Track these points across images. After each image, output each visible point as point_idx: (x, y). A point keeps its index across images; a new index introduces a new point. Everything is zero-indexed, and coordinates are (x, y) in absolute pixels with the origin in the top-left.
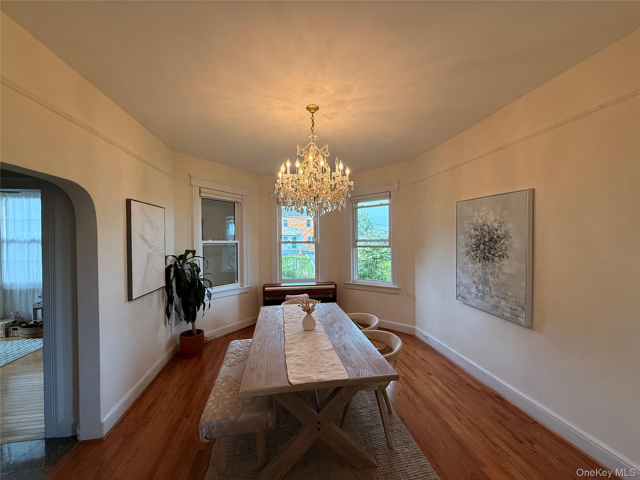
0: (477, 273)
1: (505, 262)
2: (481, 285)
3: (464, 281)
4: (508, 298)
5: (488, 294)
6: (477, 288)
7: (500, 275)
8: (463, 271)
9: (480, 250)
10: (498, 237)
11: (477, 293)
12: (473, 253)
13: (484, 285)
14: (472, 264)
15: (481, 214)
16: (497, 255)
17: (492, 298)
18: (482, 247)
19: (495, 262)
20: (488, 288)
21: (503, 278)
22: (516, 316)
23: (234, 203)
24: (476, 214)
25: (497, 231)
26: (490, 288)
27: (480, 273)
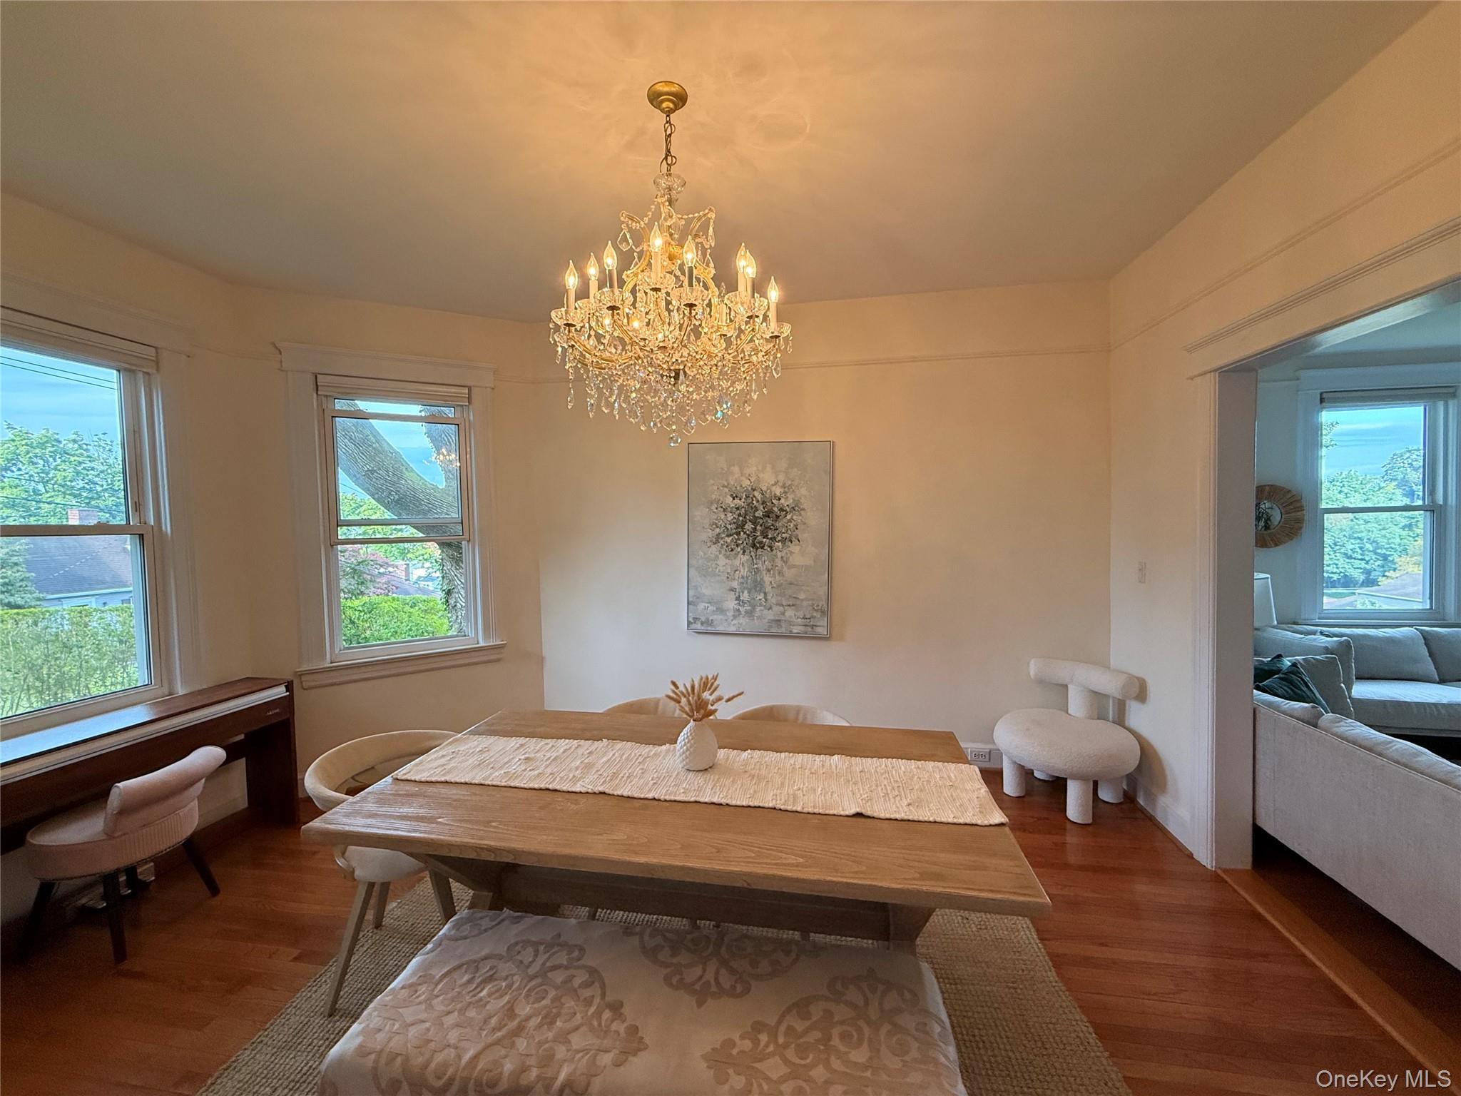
0: (738, 572)
1: (794, 548)
2: (746, 592)
3: (707, 591)
4: (798, 602)
5: (761, 605)
6: (738, 599)
7: (785, 568)
8: (704, 573)
9: (745, 533)
10: (781, 510)
11: (737, 607)
12: (729, 540)
13: (753, 590)
14: (727, 557)
15: (747, 471)
16: (779, 538)
17: (770, 608)
18: (749, 526)
19: (775, 551)
20: (762, 595)
21: (789, 574)
22: (812, 626)
24: (736, 469)
25: (780, 499)
26: (765, 594)
27: (744, 572)
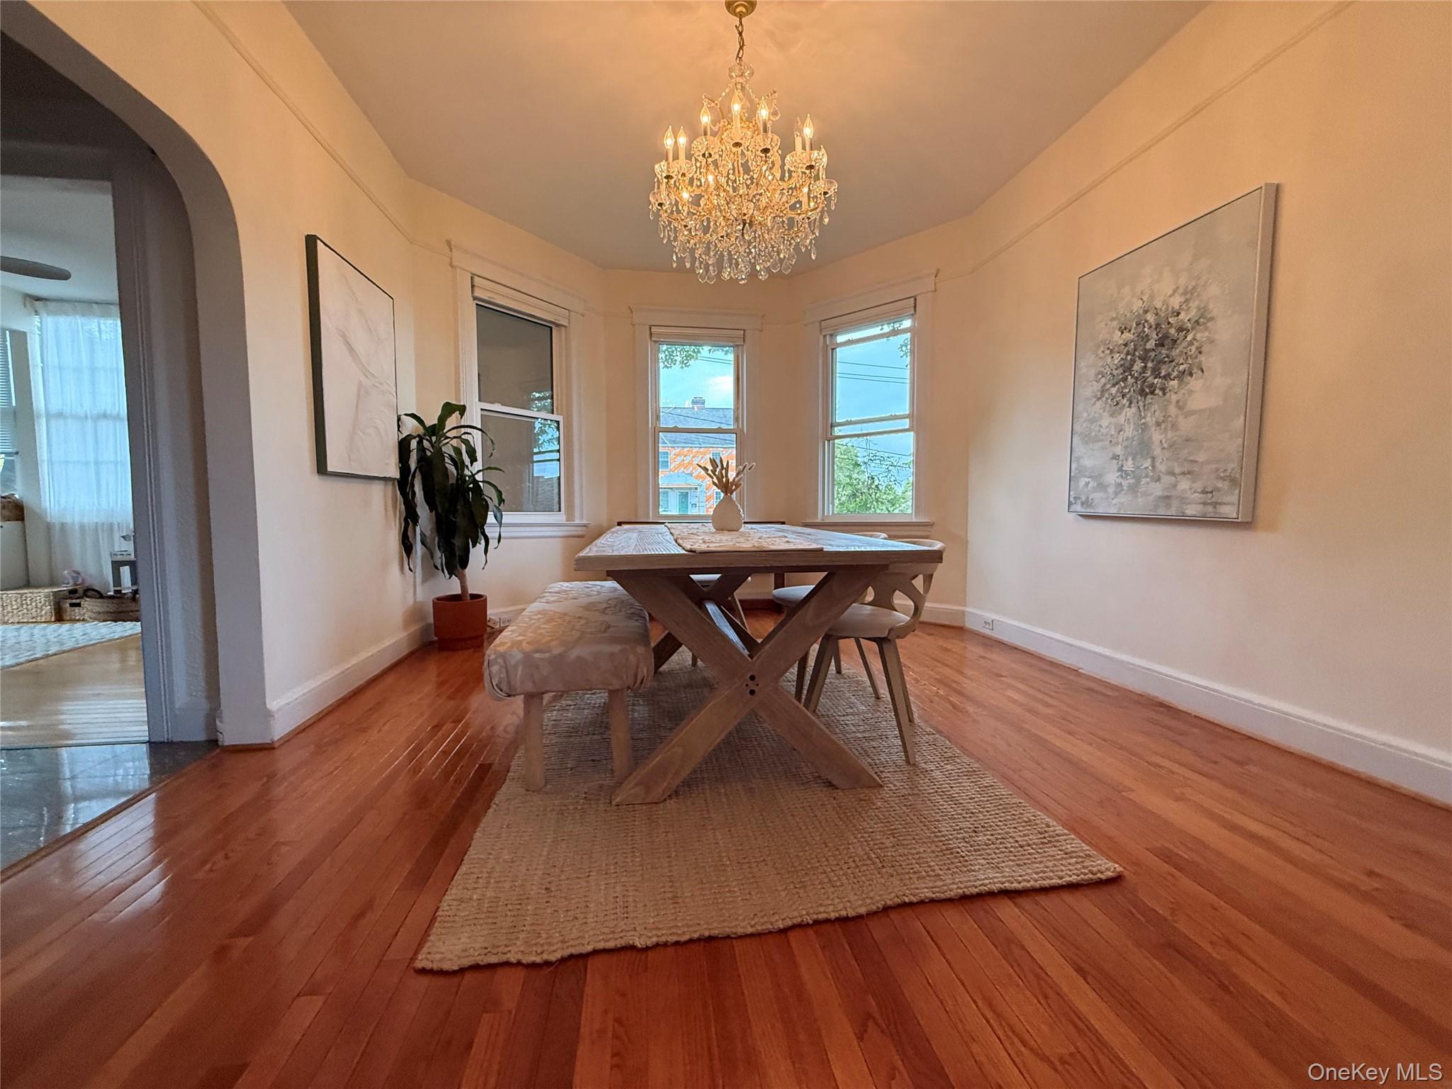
0: (1121, 433)
1: (1195, 383)
2: (1130, 459)
3: (1088, 462)
4: (1196, 469)
5: (1147, 476)
6: (1120, 469)
7: (1180, 419)
8: (1088, 439)
9: (1133, 376)
10: (1180, 330)
11: (1119, 480)
12: (1114, 390)
13: (1139, 456)
14: (1112, 415)
15: (1139, 289)
16: (1175, 374)
17: (1159, 480)
18: (1138, 366)
19: (1168, 395)
20: (1149, 461)
21: (1186, 425)
22: (1215, 504)
23: (551, 328)
24: (1126, 290)
25: (1178, 314)
26: (1153, 459)
27: (1129, 431)
